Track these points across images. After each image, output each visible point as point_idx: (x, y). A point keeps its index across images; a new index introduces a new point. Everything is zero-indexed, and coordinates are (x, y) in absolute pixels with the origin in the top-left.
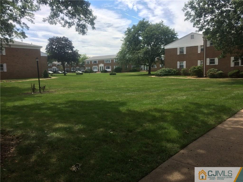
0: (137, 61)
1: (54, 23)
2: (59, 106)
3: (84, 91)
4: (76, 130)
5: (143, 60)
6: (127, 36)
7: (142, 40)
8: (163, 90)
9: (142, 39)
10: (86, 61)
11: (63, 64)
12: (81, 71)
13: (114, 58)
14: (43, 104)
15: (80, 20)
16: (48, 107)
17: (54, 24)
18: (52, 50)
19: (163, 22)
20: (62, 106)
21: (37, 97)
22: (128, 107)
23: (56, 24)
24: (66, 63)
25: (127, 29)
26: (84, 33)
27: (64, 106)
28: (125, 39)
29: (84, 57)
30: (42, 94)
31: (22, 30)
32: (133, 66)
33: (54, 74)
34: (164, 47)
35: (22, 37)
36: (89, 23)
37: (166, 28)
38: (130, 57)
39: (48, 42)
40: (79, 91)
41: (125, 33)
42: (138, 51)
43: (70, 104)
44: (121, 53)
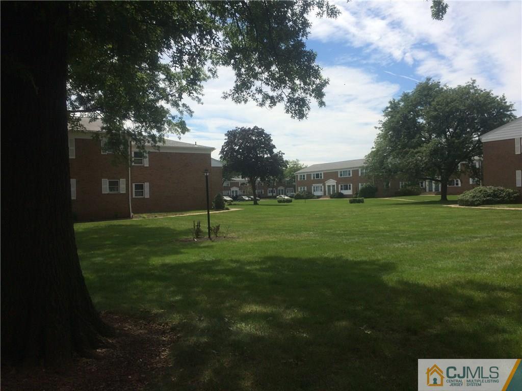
0: (414, 171)
1: (243, 100)
2: (248, 268)
3: (297, 236)
4: (288, 321)
5: (428, 169)
6: (389, 117)
7: (425, 124)
8: (483, 238)
9: (424, 122)
10: (299, 175)
11: (252, 182)
12: (287, 196)
13: (360, 167)
14: (217, 262)
15: (294, 90)
16: (227, 268)
17: (243, 102)
18: (232, 153)
19: (474, 81)
20: (254, 267)
21: (205, 247)
22: (400, 274)
23: (246, 101)
24: (259, 179)
25: (390, 102)
26: (301, 115)
27: (258, 267)
28: (384, 125)
29: (293, 167)
30: (213, 241)
31: (180, 118)
32: (402, 183)
33: (234, 202)
34: (481, 137)
35: (180, 130)
36: (313, 95)
37: (483, 94)
38: (395, 163)
39: (226, 139)
40: (287, 238)
41: (383, 111)
42: (416, 150)
43: (269, 263)
44: (374, 154)
